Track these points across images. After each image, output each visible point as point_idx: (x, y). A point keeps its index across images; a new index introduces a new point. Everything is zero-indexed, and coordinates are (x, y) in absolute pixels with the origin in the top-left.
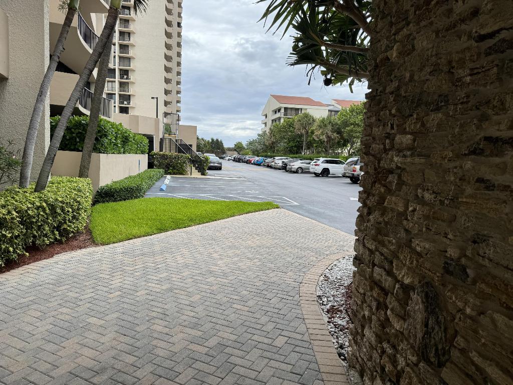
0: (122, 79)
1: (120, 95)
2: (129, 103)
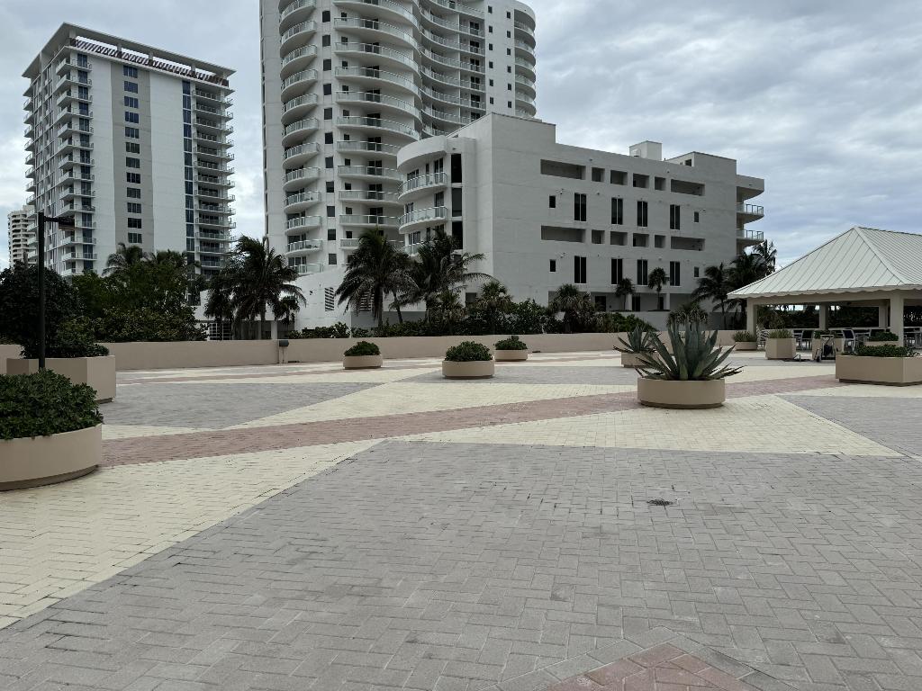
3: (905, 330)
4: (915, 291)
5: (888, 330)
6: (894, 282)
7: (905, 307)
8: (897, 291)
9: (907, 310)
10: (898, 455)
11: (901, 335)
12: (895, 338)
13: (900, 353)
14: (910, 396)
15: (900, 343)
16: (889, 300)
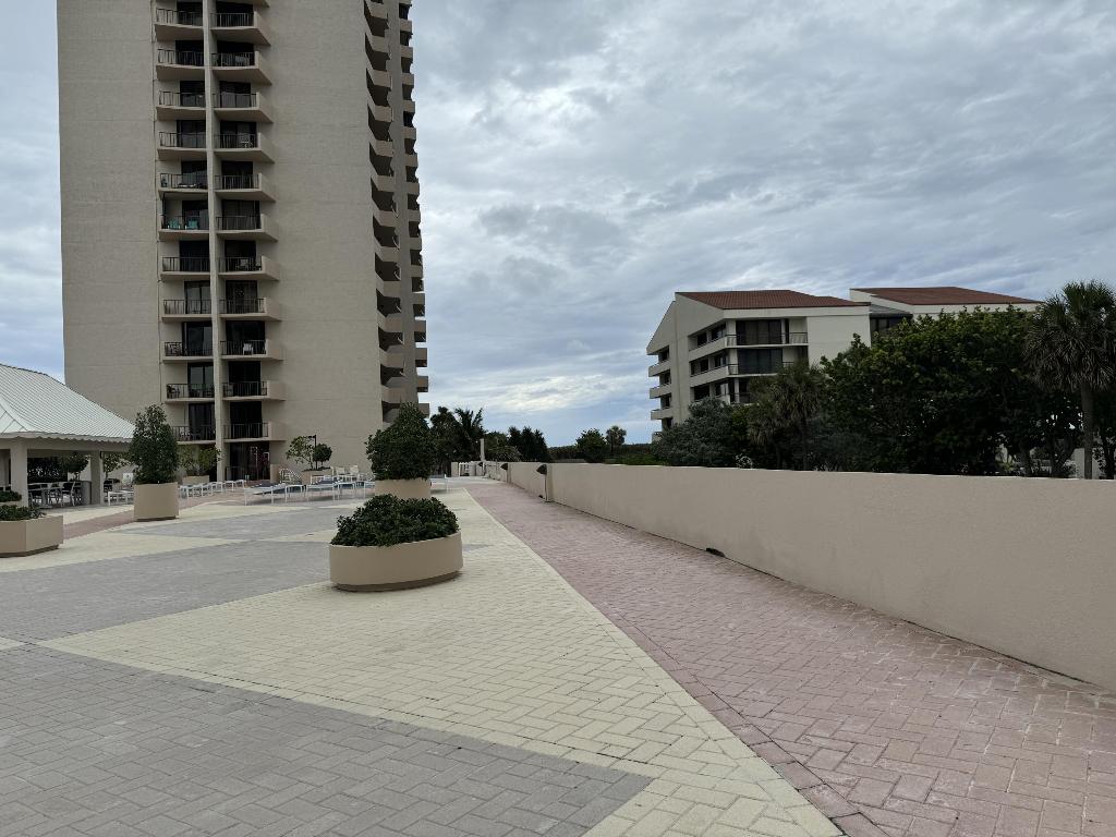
0: (232, 270)
1: (228, 326)
2: (260, 349)
3: (30, 487)
4: (39, 440)
5: (8, 488)
6: (14, 429)
7: (29, 460)
8: (19, 439)
9: (33, 463)
10: (18, 644)
11: (24, 492)
12: (17, 497)
13: (23, 514)
14: (35, 567)
15: (24, 503)
16: (9, 450)
